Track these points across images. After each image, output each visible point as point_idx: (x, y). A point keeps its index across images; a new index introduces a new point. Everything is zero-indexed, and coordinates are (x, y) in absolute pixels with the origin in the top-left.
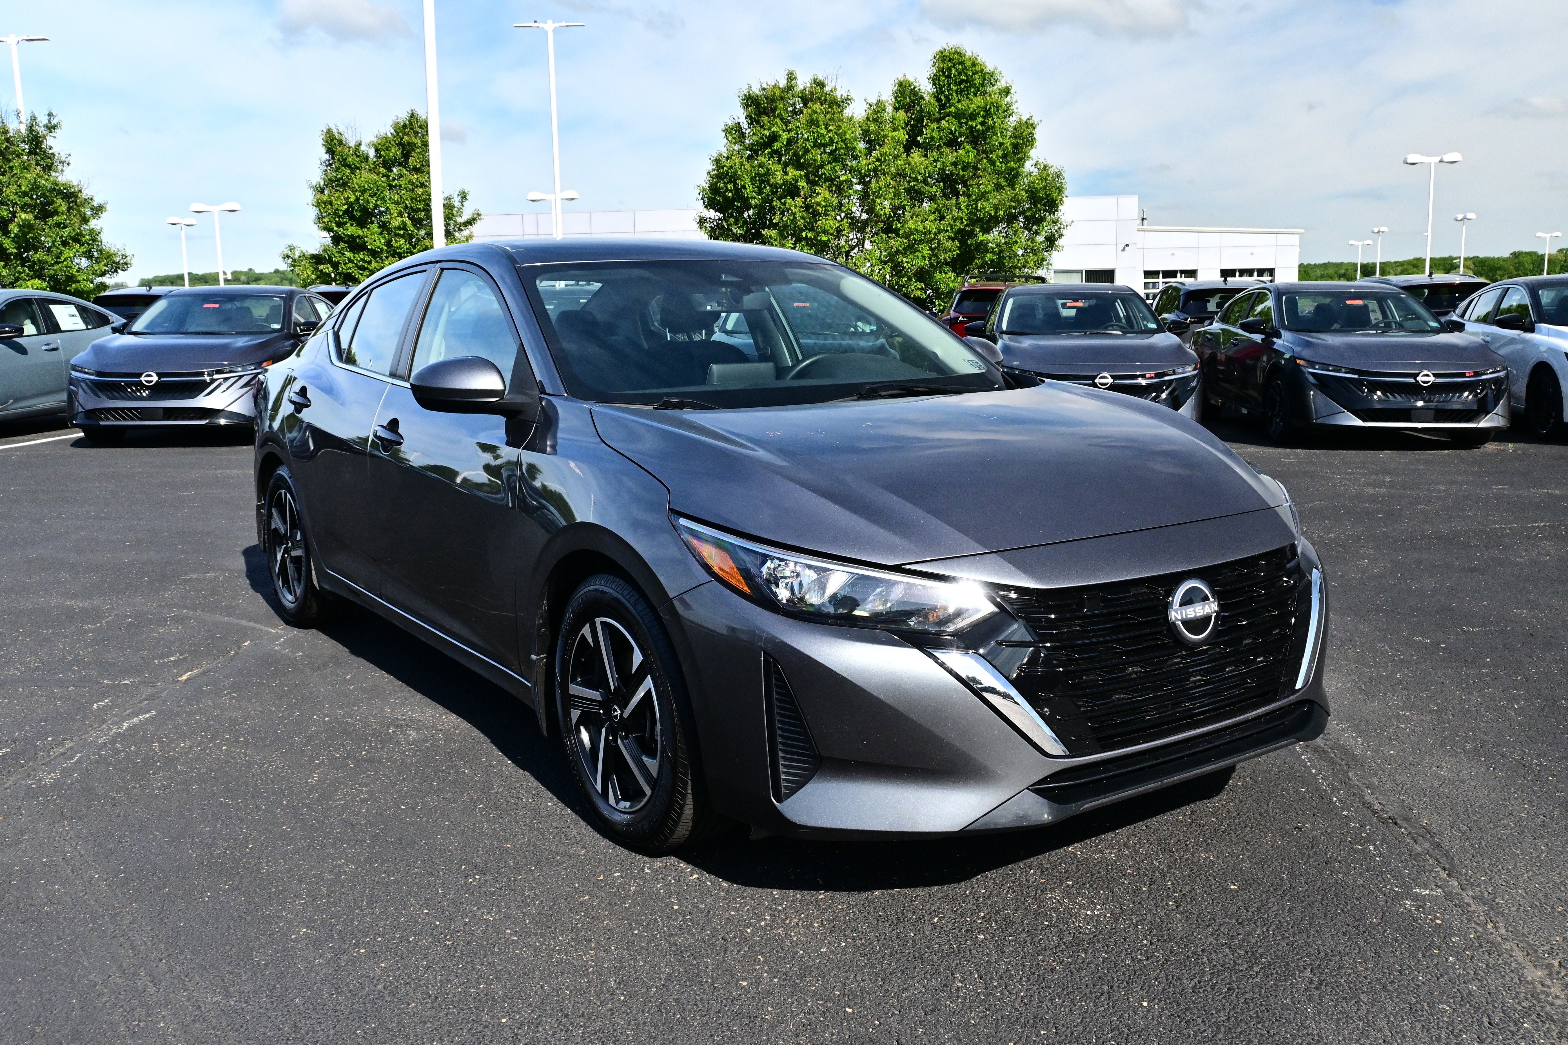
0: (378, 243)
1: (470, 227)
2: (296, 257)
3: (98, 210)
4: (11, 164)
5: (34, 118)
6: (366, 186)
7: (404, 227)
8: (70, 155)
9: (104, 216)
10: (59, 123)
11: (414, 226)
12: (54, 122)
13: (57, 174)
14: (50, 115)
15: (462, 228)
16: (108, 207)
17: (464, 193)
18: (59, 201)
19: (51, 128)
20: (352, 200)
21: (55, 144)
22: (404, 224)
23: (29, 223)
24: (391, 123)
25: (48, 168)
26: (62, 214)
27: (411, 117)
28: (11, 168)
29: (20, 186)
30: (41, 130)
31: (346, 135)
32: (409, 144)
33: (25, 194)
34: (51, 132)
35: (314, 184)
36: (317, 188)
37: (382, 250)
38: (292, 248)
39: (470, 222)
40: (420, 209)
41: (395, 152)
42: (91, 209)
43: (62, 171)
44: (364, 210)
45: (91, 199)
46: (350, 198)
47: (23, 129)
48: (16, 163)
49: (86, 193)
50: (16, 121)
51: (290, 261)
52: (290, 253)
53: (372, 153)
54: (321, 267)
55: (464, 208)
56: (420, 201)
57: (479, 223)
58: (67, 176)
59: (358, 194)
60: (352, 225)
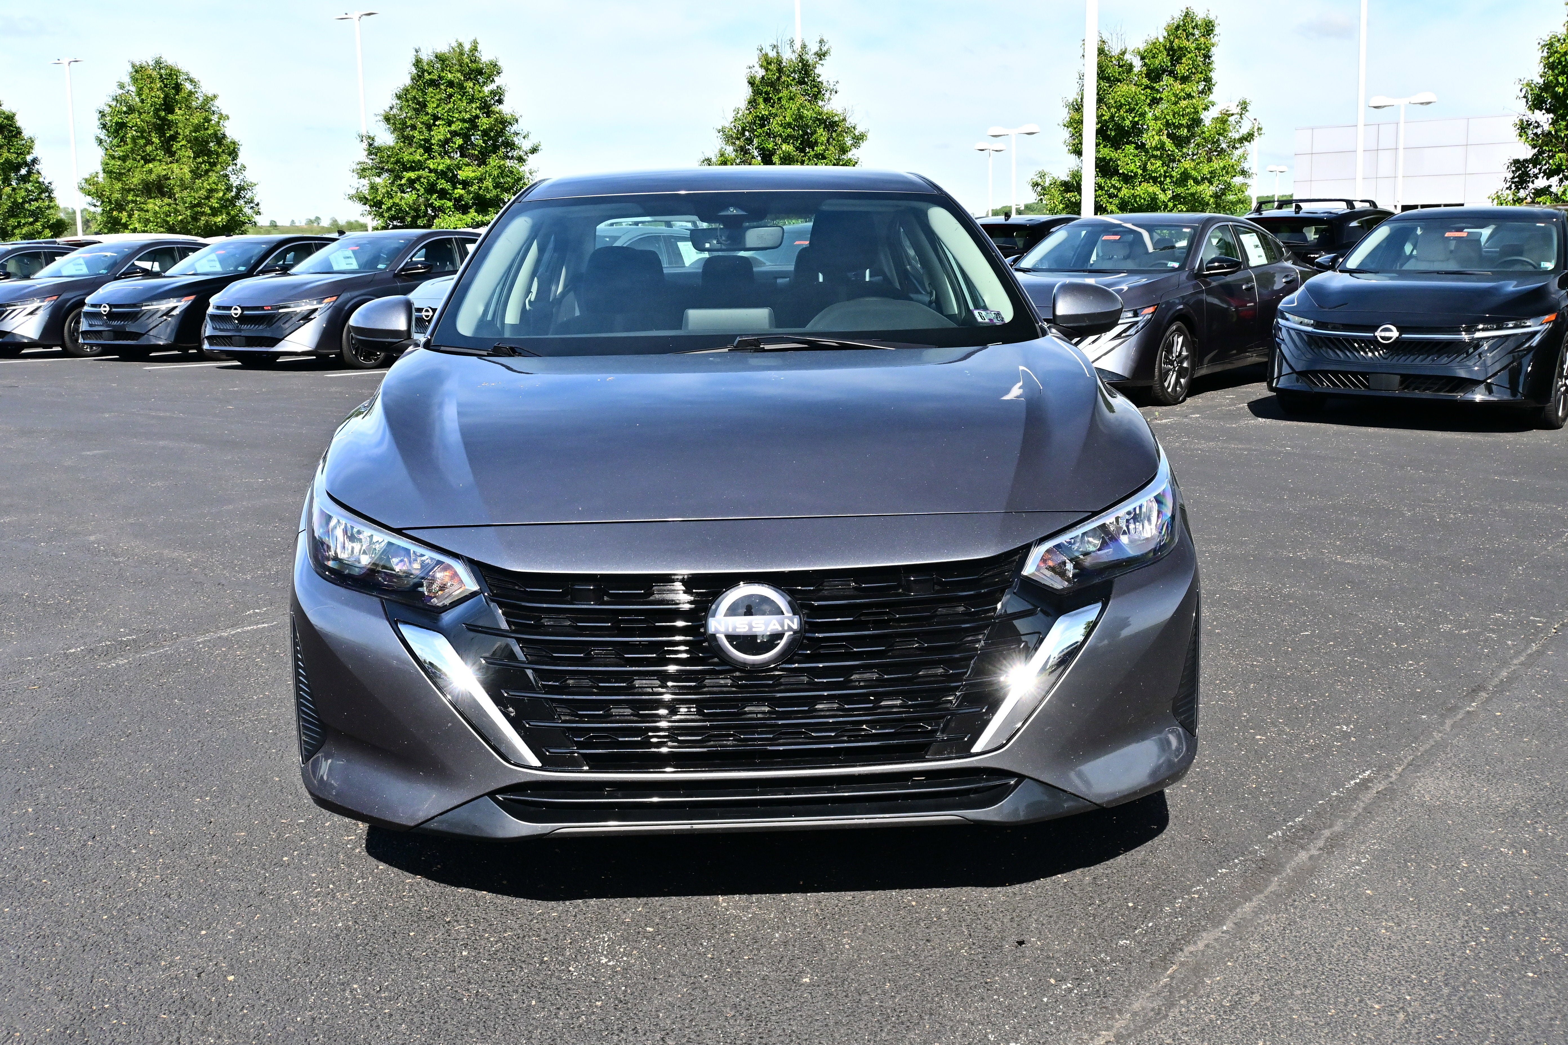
0: (1132, 167)
1: (1246, 143)
2: (1047, 184)
3: (859, 139)
4: (781, 95)
5: (804, 47)
6: (1123, 101)
7: (1162, 147)
8: (837, 82)
9: (864, 145)
10: (828, 49)
11: (1177, 146)
12: (824, 49)
13: (823, 103)
14: (821, 42)
15: (1237, 145)
16: (869, 135)
17: (1245, 103)
18: (820, 131)
19: (821, 55)
20: (1106, 118)
21: (825, 72)
22: (1163, 145)
23: (789, 154)
24: (1165, 25)
25: (816, 97)
26: (822, 144)
27: (1186, 16)
28: (779, 99)
29: (785, 117)
30: (810, 58)
31: (1109, 42)
32: (1180, 48)
33: (789, 125)
34: (821, 59)
35: (1071, 101)
36: (1073, 106)
37: (1136, 174)
38: (1043, 175)
39: (1248, 137)
40: (1181, 125)
41: (1163, 59)
42: (853, 138)
43: (829, 99)
44: (1119, 128)
45: (854, 128)
46: (1104, 115)
47: (794, 57)
48: (784, 93)
49: (850, 121)
50: (790, 51)
51: (1039, 188)
52: (1039, 181)
53: (1137, 63)
54: (1068, 195)
55: (1242, 121)
56: (1183, 115)
57: (1257, 139)
58: (832, 105)
59: (1113, 110)
60: (1105, 147)
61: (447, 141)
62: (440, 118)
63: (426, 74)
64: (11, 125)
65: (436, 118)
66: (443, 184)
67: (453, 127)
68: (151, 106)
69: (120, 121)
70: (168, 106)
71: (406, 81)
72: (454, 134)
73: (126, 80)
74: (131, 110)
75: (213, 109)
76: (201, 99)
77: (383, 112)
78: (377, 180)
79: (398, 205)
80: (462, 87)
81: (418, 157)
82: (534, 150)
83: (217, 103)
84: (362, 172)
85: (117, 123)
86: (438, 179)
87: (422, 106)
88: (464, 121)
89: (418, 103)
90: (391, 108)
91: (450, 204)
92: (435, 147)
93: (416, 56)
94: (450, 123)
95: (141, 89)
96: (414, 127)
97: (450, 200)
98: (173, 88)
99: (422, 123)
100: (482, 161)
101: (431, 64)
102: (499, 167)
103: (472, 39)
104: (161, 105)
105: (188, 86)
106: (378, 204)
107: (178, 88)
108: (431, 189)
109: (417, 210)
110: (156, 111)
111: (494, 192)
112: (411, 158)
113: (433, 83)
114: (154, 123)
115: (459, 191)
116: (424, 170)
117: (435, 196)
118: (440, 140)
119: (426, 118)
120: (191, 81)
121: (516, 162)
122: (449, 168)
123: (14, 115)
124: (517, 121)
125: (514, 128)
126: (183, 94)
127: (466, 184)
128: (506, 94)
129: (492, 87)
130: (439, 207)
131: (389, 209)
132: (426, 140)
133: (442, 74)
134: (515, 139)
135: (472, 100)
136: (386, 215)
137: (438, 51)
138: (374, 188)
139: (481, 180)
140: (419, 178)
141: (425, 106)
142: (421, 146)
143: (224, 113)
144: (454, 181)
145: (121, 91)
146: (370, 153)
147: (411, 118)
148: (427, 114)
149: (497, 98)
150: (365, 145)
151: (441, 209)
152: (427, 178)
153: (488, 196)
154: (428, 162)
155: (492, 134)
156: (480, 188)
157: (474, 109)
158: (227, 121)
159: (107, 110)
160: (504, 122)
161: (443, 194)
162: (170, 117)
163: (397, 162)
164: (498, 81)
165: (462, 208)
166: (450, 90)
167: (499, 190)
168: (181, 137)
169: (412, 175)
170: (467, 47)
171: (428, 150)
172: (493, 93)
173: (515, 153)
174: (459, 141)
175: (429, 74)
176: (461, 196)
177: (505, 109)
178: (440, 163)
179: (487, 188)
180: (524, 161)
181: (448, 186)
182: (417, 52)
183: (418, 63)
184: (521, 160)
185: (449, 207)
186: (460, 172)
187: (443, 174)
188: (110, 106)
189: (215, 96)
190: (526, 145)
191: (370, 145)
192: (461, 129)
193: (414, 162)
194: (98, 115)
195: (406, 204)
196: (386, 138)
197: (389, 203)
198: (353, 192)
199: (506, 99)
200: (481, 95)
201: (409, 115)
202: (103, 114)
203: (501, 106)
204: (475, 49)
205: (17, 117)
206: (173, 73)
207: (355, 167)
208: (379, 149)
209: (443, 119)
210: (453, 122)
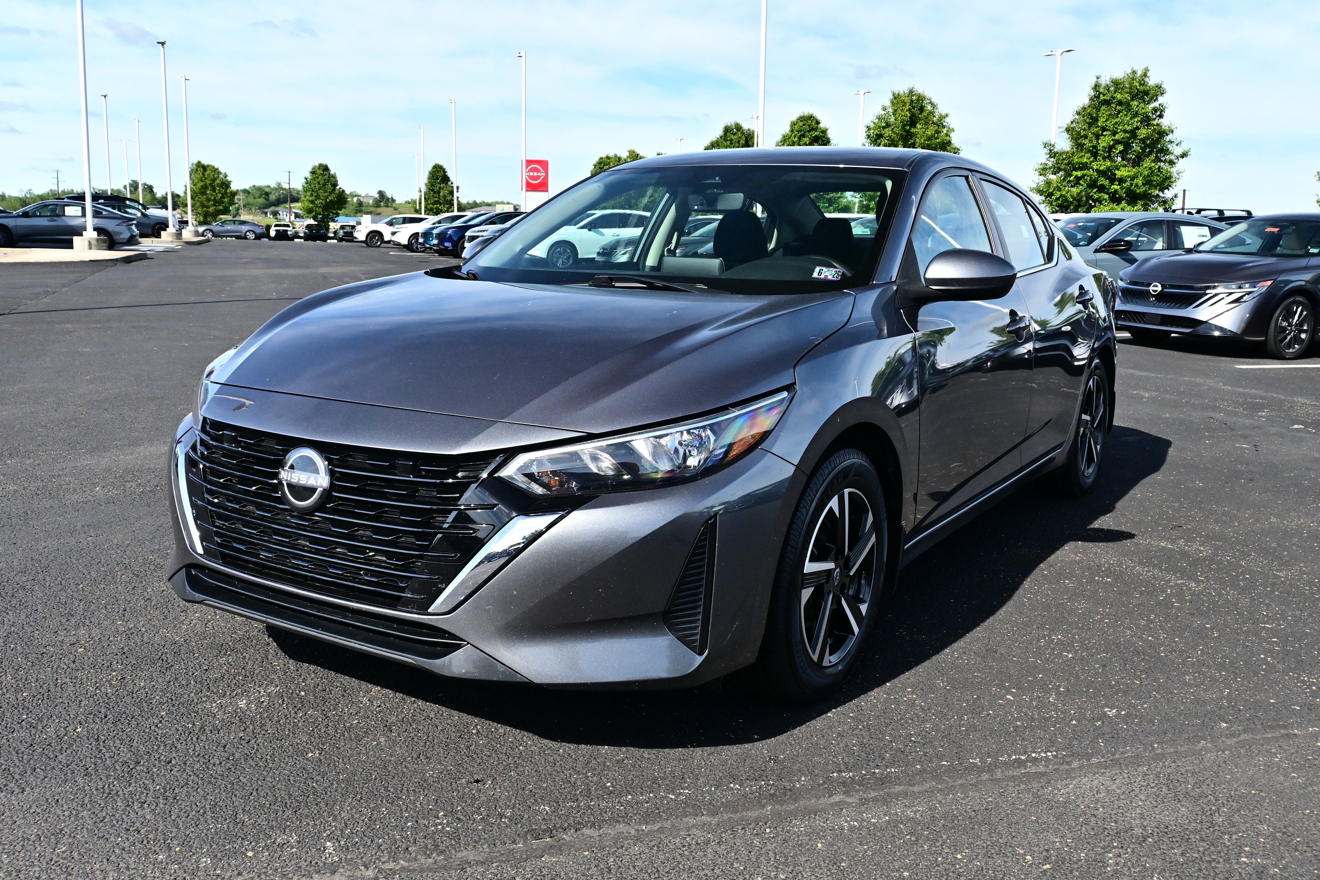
61: (1111, 148)
62: (1107, 130)
63: (1101, 96)
64: (824, 137)
65: (1104, 129)
66: (1103, 181)
67: (1117, 137)
68: (901, 122)
69: (879, 133)
70: (913, 122)
71: (1086, 101)
72: (1118, 142)
73: (888, 104)
74: (888, 125)
75: (944, 124)
76: (937, 117)
77: (1066, 126)
78: (1053, 177)
79: (1064, 196)
80: (1128, 105)
81: (1085, 160)
82: (1184, 155)
83: (947, 120)
84: (1043, 171)
85: (877, 135)
86: (1099, 177)
87: (1094, 120)
88: (1125, 131)
89: (1092, 118)
90: (1072, 123)
91: (1106, 196)
92: (1101, 152)
93: (1097, 82)
94: (1114, 133)
95: (896, 110)
96: (1086, 137)
97: (1107, 193)
98: (919, 109)
99: (1093, 134)
100: (1137, 162)
101: (1107, 88)
102: (1150, 168)
103: (1143, 67)
104: (907, 121)
105: (929, 107)
106: (1050, 195)
107: (922, 109)
108: (1093, 184)
109: (1079, 201)
110: (904, 125)
111: (1143, 189)
112: (1080, 160)
113: (1107, 103)
114: (901, 135)
115: (1115, 186)
116: (1089, 170)
117: (1095, 190)
118: (1103, 147)
119: (1096, 130)
120: (931, 103)
121: (1167, 164)
122: (1108, 169)
123: (827, 130)
124: (1172, 132)
125: (1168, 138)
126: (925, 114)
127: (1121, 181)
128: (1166, 110)
129: (1156, 104)
130: (1097, 199)
131: (1057, 199)
132: (1095, 147)
133: (1115, 95)
134: (1169, 146)
135: (1136, 115)
136: (1054, 203)
137: (1114, 77)
138: (1048, 183)
139: (1133, 178)
140: (1083, 176)
141: (1097, 120)
142: (1089, 151)
143: (951, 126)
144: (1112, 179)
145: (883, 113)
146: (1051, 157)
147: (1084, 130)
148: (1098, 126)
149: (1158, 113)
150: (1046, 151)
151: (1099, 201)
152: (1091, 176)
153: (1138, 191)
154: (1093, 164)
155: (1148, 142)
156: (1132, 185)
157: (1136, 122)
158: (952, 133)
159: (872, 125)
160: (1162, 133)
161: (1102, 189)
162: (913, 130)
163: (1069, 163)
164: (1161, 99)
165: (1115, 199)
166: (1119, 108)
167: (1147, 186)
168: (918, 144)
169: (1079, 173)
170: (1139, 73)
171: (1095, 154)
172: (1155, 110)
173: (1167, 157)
174: (1120, 148)
175: (1104, 95)
176: (1116, 191)
177: (1165, 122)
178: (1104, 165)
179: (1137, 185)
180: (1174, 163)
181: (1107, 183)
182: (1098, 78)
183: (1096, 87)
184: (1171, 163)
185: (1106, 199)
186: (1117, 172)
187: (1101, 173)
188: (874, 123)
189: (947, 115)
190: (1178, 151)
191: (1051, 151)
192: (1123, 138)
193: (1082, 163)
194: (865, 129)
195: (1071, 195)
196: (1064, 144)
197: (1058, 194)
198: (1035, 186)
199: (1166, 115)
200: (1144, 111)
201: (1083, 127)
202: (869, 128)
203: (1161, 120)
204: (1145, 75)
205: (828, 132)
206: (921, 98)
207: (1037, 167)
208: (1055, 153)
209: (1109, 130)
210: (1117, 133)
